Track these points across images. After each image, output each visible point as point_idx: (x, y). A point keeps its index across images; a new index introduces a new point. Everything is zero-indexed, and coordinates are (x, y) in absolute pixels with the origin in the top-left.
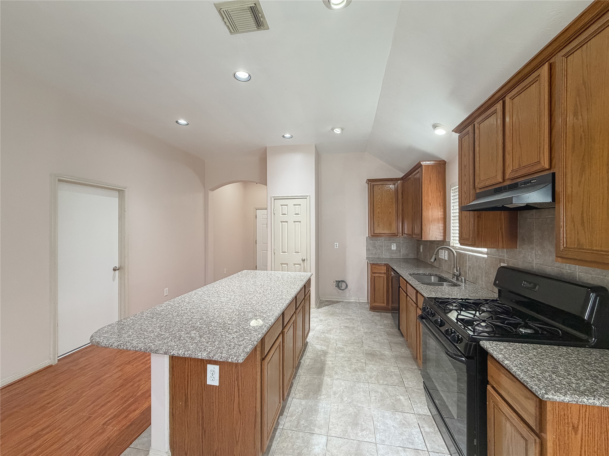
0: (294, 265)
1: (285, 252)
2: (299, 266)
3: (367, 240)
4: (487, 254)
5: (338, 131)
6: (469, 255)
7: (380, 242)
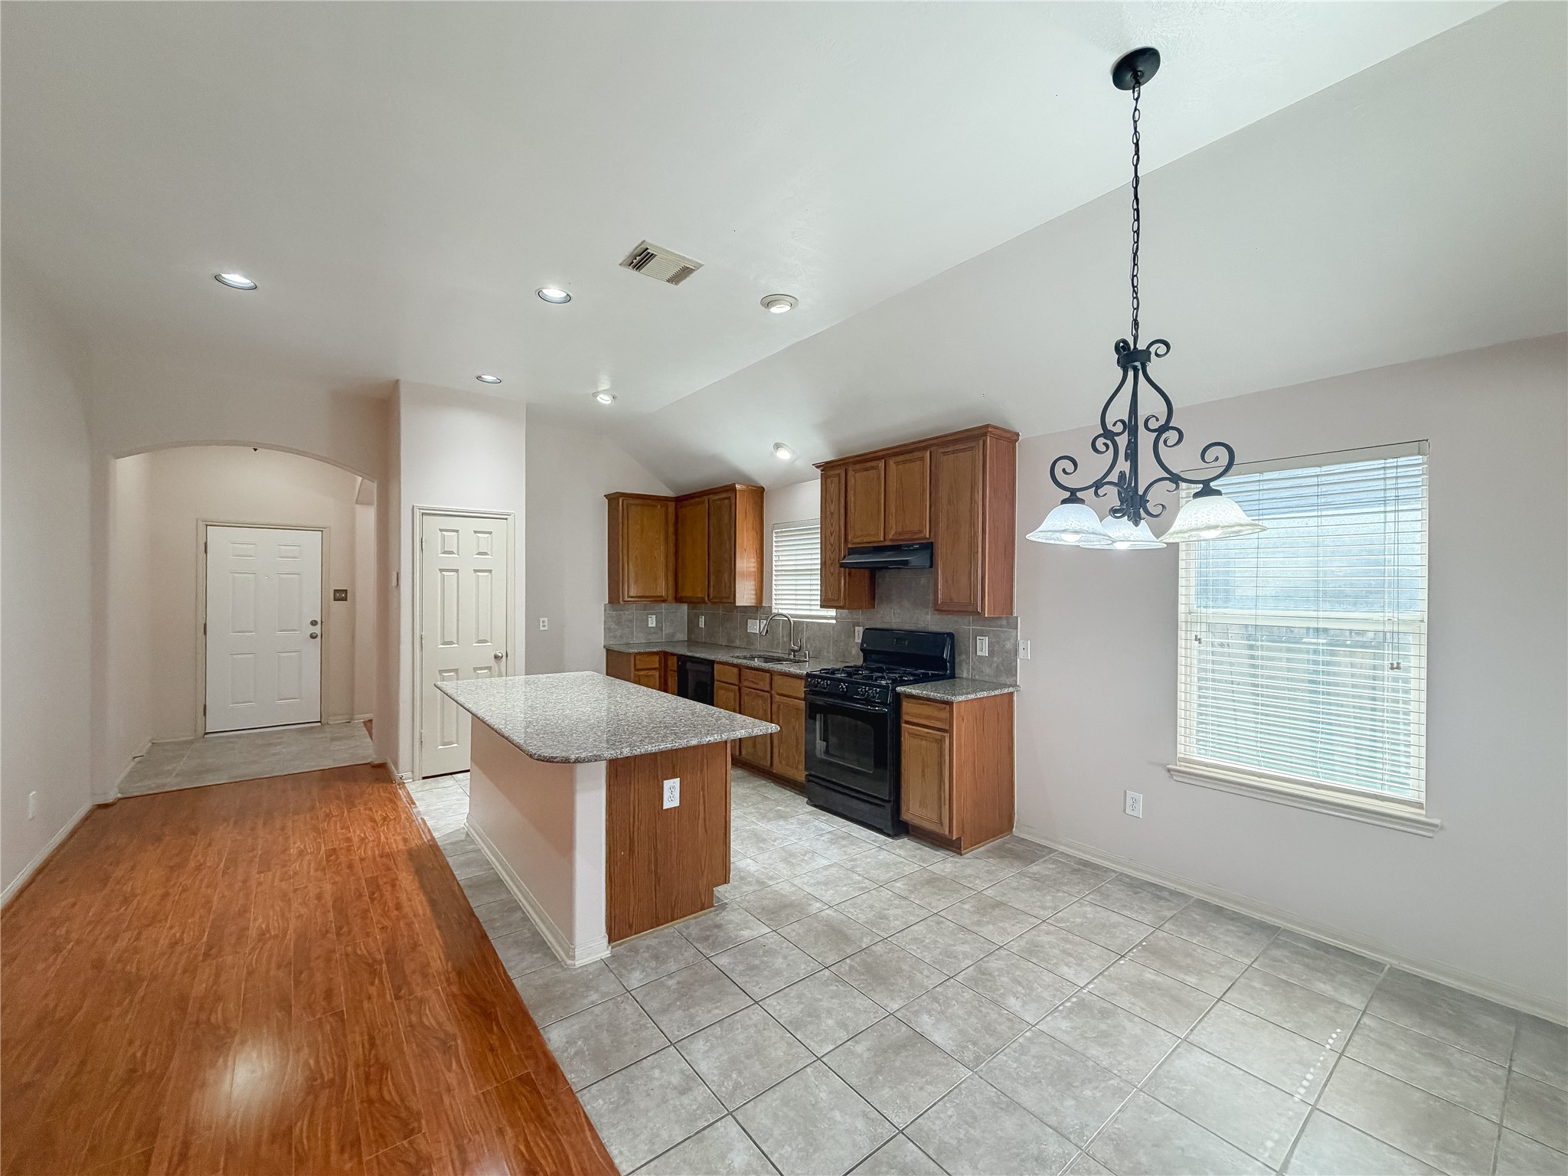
0: (475, 671)
1: (451, 643)
2: (486, 671)
3: (605, 610)
4: (835, 618)
5: (604, 400)
6: (807, 623)
7: (631, 612)
